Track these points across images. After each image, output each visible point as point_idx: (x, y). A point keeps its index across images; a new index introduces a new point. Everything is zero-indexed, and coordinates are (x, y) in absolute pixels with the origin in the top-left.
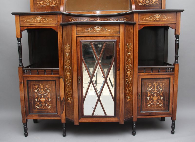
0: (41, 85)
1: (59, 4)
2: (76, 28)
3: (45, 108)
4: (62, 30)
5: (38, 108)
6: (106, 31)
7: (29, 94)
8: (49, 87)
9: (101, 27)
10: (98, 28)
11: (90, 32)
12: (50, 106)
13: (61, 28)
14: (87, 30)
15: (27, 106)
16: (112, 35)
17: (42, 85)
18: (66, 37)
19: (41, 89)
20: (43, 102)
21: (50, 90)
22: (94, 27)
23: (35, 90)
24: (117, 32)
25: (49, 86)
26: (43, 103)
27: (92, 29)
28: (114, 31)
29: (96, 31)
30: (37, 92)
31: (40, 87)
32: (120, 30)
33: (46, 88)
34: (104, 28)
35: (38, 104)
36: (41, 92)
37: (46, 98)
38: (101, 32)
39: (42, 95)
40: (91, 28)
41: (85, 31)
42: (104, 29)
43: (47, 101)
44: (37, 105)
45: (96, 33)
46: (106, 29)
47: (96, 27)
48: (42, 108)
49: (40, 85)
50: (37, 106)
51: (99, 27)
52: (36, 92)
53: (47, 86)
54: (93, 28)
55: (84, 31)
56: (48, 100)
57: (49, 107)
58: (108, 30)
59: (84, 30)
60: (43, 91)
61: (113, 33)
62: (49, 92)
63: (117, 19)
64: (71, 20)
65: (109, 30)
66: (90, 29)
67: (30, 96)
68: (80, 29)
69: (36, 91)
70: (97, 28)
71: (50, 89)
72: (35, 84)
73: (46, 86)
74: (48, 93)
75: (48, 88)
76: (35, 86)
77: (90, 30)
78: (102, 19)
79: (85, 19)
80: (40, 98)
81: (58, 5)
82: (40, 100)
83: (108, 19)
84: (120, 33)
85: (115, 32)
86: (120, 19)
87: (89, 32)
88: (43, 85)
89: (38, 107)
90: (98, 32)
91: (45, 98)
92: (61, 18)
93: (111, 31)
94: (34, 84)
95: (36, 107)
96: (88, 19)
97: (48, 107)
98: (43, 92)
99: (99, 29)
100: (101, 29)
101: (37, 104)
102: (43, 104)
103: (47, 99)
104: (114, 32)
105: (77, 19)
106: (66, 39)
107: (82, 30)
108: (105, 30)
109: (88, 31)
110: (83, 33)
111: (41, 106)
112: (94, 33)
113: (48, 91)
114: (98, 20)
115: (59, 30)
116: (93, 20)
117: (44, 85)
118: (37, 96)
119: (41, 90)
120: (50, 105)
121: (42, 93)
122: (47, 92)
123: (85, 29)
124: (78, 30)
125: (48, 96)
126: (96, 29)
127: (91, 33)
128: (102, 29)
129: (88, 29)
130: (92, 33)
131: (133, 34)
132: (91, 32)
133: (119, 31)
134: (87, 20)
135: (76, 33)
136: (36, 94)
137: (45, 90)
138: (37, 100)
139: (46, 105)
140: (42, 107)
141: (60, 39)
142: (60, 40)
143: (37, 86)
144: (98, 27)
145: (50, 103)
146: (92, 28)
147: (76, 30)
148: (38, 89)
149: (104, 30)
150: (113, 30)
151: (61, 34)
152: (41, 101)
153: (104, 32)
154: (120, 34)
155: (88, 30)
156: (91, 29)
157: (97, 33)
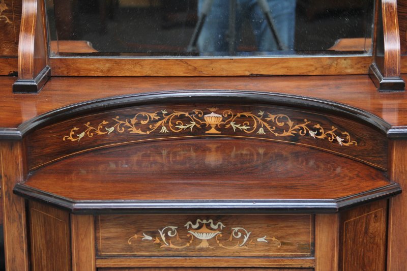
1: (11, 19)
2: (96, 229)
4: (23, 215)
6: (245, 245)
9: (222, 226)
10: (204, 229)
11: (166, 245)
13: (20, 207)
14: (150, 238)
16: (275, 261)
18: (44, 256)
22: (187, 225)
24: (302, 248)
27: (173, 233)
28: (283, 244)
29: (197, 241)
32: (318, 242)
34: (236, 229)
38: (218, 248)
40: (171, 229)
41: (140, 241)
42: (236, 234)
45: (194, 250)
46: (244, 234)
47: (194, 223)
51: (208, 225)
54: (182, 230)
55: (133, 242)
58: (253, 237)
59: (136, 236)
61: (279, 250)
63: (302, 121)
64: (74, 136)
65: (259, 240)
66: (166, 232)
68: (113, 230)
70: (199, 228)
77: (167, 236)
78: (230, 112)
79: (143, 114)
81: (8, 21)
83: (261, 113)
84: (313, 253)
85: (291, 247)
86: (318, 126)
87: (159, 244)
90: (204, 245)
92: (20, 159)
93: (270, 242)
96: (159, 114)
99: (211, 235)
100: (222, 231)
104: (285, 247)
105: (104, 123)
106: (44, 262)
107: (128, 236)
108: (243, 237)
109: (158, 241)
110: (130, 249)
112: (187, 249)
114: (212, 114)
115: (8, 218)
116: (187, 115)
123: (138, 232)
124: (108, 239)
126: (196, 235)
127: (169, 250)
128: (227, 233)
129: (154, 234)
130: (177, 250)
131: (381, 243)
132: (172, 246)
133: (314, 244)
134: (157, 118)
135: (97, 250)
141: (13, 260)
142: (18, 260)
144: (205, 222)
146: (173, 228)
147: (96, 239)
149: (233, 239)
150: (277, 238)
151: (20, 234)
153: (236, 247)
154: (314, 261)
155: (154, 237)
156: (169, 233)
157: (201, 250)
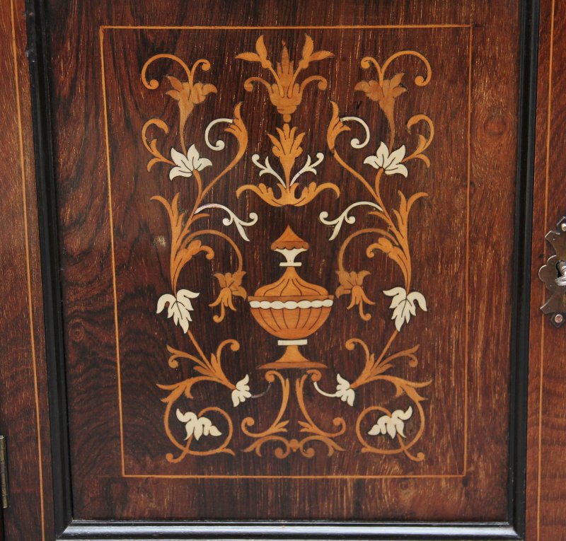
0: (275, 58)
3: (323, 436)
5: (207, 441)
7: (68, 213)
8: (408, 103)
12: (404, 403)
15: (28, 410)
17: (295, 57)
19: (275, 120)
20: (292, 345)
21: (423, 144)
23: (168, 142)
25: (408, 69)
26: (293, 357)
30: (206, 174)
31: (261, 91)
33: (359, 104)
35: (214, 371)
36: (269, 181)
37: (343, 275)
39: (289, 235)
43: (362, 330)
44: (184, 388)
48: (269, 446)
49: (260, 54)
50: (183, 404)
52: (186, 185)
53: (373, 74)
56: (383, 309)
57: (392, 423)
60: (308, 168)
62: (392, 187)
67: (75, 242)
69: (187, 163)
71: (421, 128)
72: (171, 40)
73: (361, 75)
74: (391, 203)
75: (389, 111)
76: (161, 71)
80: (250, 285)
82: (241, 316)
88: (309, 53)
89: (197, 425)
91: (330, 284)
94: (146, 46)
95: (179, 428)
97: (371, 420)
98: (306, 179)
101: (186, 370)
102: (292, 374)
103: (359, 296)
111: (263, 406)
113: (390, 160)
117: (315, 68)
118: (196, 247)
119: (266, 151)
120: (403, 385)
121: (288, 199)
122: (369, 172)
125: (384, 245)
136: (187, 205)
137: (343, 139)
138: (201, 310)
139: (345, 391)
140: (278, 427)
143: (200, 77)
145: (398, 368)
148: (218, 133)
152: (266, 323)
